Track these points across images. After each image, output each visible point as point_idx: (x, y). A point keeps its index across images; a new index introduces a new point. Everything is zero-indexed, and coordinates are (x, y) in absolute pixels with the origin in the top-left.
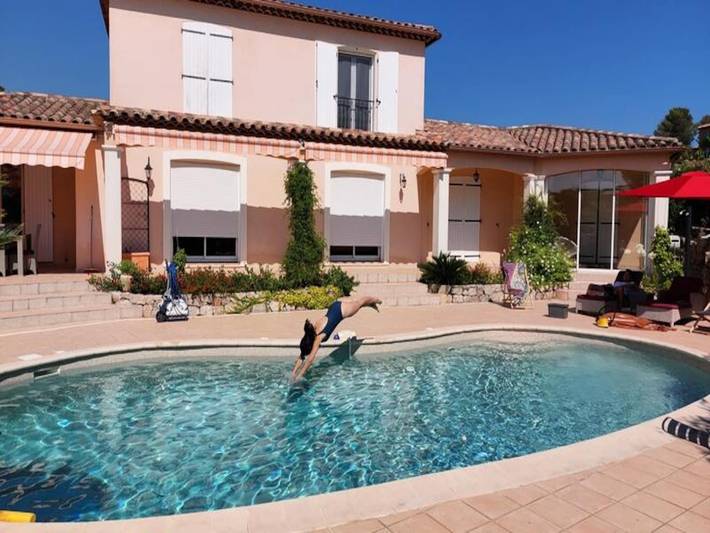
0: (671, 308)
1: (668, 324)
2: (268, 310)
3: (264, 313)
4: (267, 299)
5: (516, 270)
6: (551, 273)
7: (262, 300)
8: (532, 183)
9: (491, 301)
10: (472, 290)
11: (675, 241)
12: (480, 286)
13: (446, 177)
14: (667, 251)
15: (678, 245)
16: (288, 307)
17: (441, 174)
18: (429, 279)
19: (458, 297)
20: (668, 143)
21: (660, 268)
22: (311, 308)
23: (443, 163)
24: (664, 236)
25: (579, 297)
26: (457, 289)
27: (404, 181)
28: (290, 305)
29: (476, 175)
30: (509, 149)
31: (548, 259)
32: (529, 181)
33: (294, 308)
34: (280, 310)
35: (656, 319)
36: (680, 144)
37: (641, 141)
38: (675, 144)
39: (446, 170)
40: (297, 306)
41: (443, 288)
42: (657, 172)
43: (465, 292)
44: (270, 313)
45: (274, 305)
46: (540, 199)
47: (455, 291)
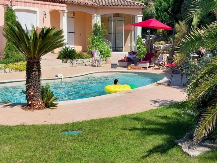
0: (147, 63)
1: (146, 68)
2: (5, 72)
3: (4, 73)
4: (5, 67)
5: (96, 52)
6: (105, 54)
7: (2, 68)
8: (95, 17)
9: (86, 65)
10: (79, 61)
11: (144, 41)
12: (82, 59)
13: (66, 14)
14: (141, 44)
15: (144, 42)
16: (13, 70)
17: (64, 13)
18: (63, 57)
19: (75, 64)
20: (141, 5)
21: (139, 50)
22: (22, 71)
23: (65, 9)
24: (141, 39)
25: (118, 61)
26: (74, 61)
27: (45, 15)
28: (14, 69)
29: (74, 13)
30: (88, 4)
31: (104, 48)
32: (94, 17)
33: (15, 71)
34: (10, 72)
35: (143, 66)
36: (145, 5)
37: (132, 3)
38: (143, 6)
39: (65, 11)
40: (16, 70)
41: (69, 61)
42: (138, 16)
43: (77, 62)
44: (6, 73)
45: (7, 70)
46: (98, 24)
47: (73, 62)
